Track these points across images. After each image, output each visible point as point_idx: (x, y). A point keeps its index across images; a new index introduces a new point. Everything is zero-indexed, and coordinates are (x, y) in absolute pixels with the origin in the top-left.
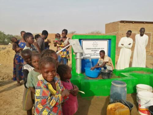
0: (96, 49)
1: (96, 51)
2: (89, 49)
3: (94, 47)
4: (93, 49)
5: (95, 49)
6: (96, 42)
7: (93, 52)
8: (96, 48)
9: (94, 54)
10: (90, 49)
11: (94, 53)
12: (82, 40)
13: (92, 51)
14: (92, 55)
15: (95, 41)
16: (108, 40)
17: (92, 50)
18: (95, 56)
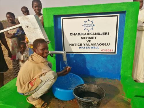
0: (90, 34)
1: (90, 38)
2: (76, 34)
3: (87, 32)
4: (85, 34)
5: (88, 34)
6: (91, 19)
7: (84, 41)
8: (90, 32)
9: (87, 45)
10: (79, 34)
11: (86, 43)
12: (61, 18)
13: (82, 38)
14: (83, 46)
15: (87, 19)
16: (119, 15)
17: (83, 36)
18: (89, 47)
